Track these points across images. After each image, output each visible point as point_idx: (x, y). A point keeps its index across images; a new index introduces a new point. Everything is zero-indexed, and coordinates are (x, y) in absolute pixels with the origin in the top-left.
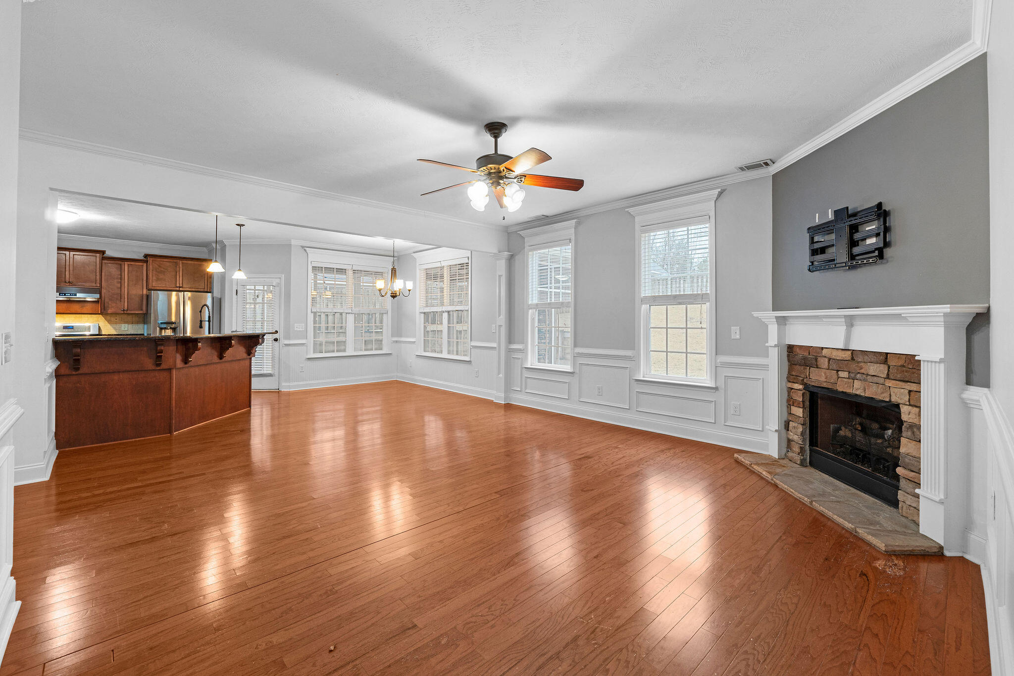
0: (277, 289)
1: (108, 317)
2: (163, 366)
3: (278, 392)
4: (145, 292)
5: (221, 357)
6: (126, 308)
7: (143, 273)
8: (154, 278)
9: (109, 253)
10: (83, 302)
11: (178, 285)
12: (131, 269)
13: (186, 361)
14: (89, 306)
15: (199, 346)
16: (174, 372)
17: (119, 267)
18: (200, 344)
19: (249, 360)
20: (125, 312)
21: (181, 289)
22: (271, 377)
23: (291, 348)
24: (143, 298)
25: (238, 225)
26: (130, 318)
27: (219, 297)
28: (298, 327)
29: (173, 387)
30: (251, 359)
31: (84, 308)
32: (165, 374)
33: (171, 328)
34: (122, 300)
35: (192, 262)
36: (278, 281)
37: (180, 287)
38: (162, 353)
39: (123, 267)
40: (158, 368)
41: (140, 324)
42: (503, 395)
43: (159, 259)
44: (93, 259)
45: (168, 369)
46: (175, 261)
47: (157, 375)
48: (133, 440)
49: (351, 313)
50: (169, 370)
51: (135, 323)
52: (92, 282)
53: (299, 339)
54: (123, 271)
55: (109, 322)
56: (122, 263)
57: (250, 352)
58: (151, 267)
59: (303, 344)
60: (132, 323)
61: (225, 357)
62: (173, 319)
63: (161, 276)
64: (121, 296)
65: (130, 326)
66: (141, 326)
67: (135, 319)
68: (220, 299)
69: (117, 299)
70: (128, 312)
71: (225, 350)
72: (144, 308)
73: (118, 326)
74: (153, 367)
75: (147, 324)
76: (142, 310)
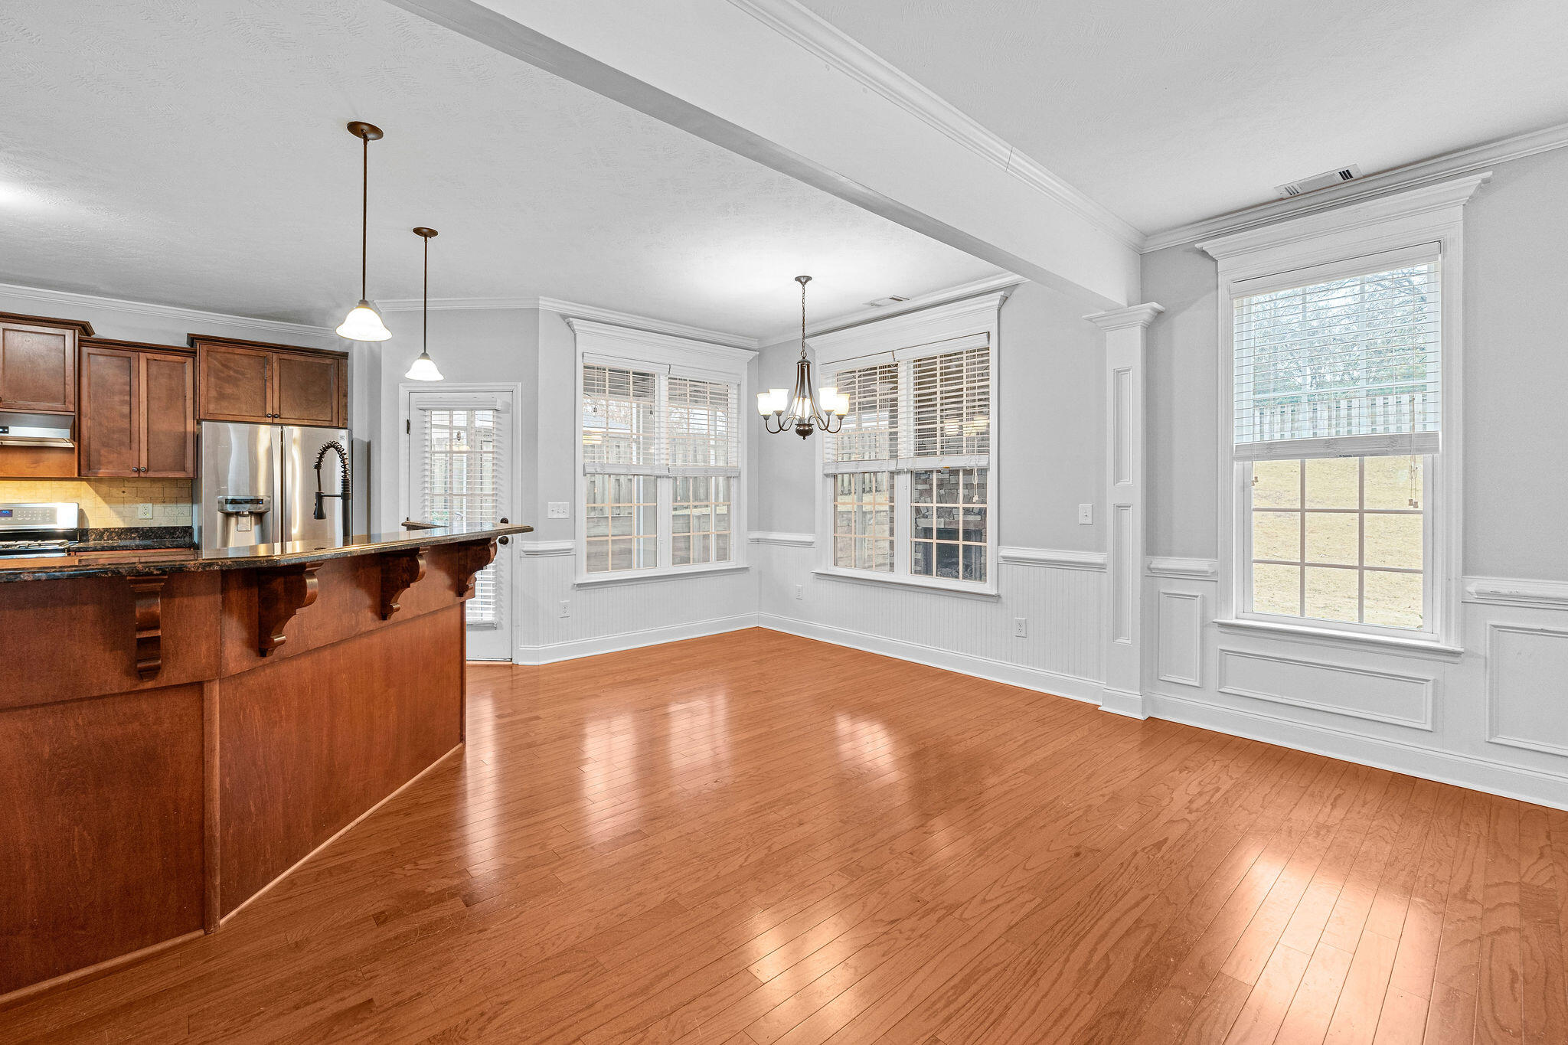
0: (506, 417)
1: (104, 488)
2: (172, 674)
3: (511, 667)
4: (190, 426)
5: (384, 611)
6: (144, 464)
7: (184, 380)
8: (213, 393)
9: (100, 332)
10: (37, 449)
11: (269, 411)
12: (154, 369)
13: (261, 644)
14: (53, 458)
15: (309, 591)
16: (215, 692)
17: (126, 364)
18: (312, 582)
19: (458, 609)
20: (142, 475)
21: (276, 421)
22: (493, 632)
23: (540, 561)
24: (185, 442)
25: (418, 231)
26: (156, 489)
27: (367, 440)
28: (557, 510)
29: (213, 750)
30: (463, 604)
31: (41, 464)
32: (182, 702)
33: (251, 513)
34: (135, 445)
35: (302, 359)
36: (507, 397)
37: (273, 416)
38: (157, 627)
39: (134, 364)
40: (149, 685)
41: (183, 502)
42: (1136, 695)
43: (223, 349)
44: (55, 342)
45: (192, 684)
46: (262, 354)
47: (144, 706)
48: (45, 985)
49: (668, 477)
50: (197, 687)
51: (171, 502)
52: (54, 399)
53: (555, 538)
54: (134, 374)
55: (107, 498)
56: (134, 355)
57: (462, 588)
58: (203, 366)
59: (567, 551)
60: (164, 502)
61: (398, 609)
62: (262, 493)
63: (229, 390)
64: (130, 435)
65: (159, 508)
66: (185, 508)
67: (172, 491)
68: (369, 444)
69: (122, 444)
70: (151, 474)
71: (396, 591)
72: (189, 464)
73: (127, 509)
74: (128, 684)
75: (197, 503)
76: (184, 469)
